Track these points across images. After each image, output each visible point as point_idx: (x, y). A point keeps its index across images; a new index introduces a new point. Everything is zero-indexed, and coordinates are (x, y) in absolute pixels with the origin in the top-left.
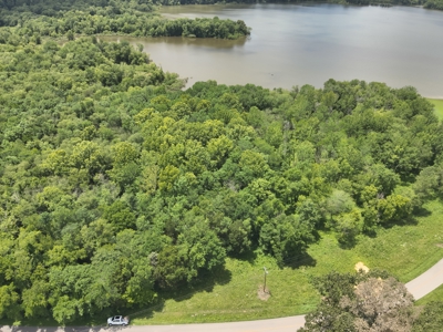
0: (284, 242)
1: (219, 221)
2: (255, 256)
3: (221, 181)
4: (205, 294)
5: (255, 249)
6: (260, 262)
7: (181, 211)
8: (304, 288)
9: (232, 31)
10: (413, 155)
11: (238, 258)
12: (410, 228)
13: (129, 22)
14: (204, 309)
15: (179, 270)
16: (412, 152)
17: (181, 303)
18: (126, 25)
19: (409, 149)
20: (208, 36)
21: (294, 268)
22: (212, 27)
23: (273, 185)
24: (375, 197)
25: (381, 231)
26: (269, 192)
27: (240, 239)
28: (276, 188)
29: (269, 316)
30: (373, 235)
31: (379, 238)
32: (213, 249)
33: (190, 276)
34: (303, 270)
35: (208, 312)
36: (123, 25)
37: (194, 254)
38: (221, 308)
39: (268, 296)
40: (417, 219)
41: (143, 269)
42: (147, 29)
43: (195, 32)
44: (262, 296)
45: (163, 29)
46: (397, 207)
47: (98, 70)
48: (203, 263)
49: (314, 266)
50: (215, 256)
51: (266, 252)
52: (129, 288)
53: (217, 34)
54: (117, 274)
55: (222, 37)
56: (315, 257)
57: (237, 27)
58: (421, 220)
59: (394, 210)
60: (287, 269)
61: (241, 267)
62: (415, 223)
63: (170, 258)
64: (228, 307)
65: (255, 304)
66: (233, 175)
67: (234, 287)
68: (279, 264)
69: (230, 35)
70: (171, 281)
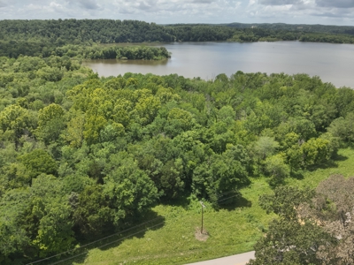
0: (218, 182)
1: (149, 162)
2: (189, 202)
3: (151, 134)
4: (136, 240)
5: (189, 195)
6: (195, 206)
7: (108, 157)
8: (244, 227)
9: (156, 54)
10: (321, 111)
11: (171, 204)
12: (333, 170)
13: (72, 49)
14: (135, 256)
15: (103, 209)
16: (319, 109)
17: (107, 252)
18: (69, 51)
19: (316, 107)
20: (137, 58)
21: (230, 210)
22: (140, 51)
23: (201, 134)
24: (297, 142)
25: (307, 174)
26: (198, 142)
27: (173, 181)
28: (204, 137)
29: (210, 256)
30: (300, 177)
31: (306, 179)
32: (143, 186)
33: (117, 218)
34: (239, 211)
35: (139, 258)
36: (67, 51)
37: (121, 190)
38: (155, 253)
39: (207, 237)
40: (336, 162)
41: (59, 206)
42: (87, 53)
43: (127, 55)
44: (200, 237)
45: (100, 53)
46: (318, 149)
47: (40, 72)
48: (131, 200)
49: (250, 206)
50: (146, 195)
51: (200, 197)
52: (40, 232)
53: (145, 56)
54: (26, 213)
55: (149, 59)
56: (250, 199)
57: (160, 52)
58: (340, 163)
59: (316, 152)
60: (223, 212)
61: (175, 212)
62: (336, 166)
63: (93, 195)
64: (163, 251)
65: (192, 246)
66: (162, 129)
67: (169, 231)
68: (214, 207)
69: (155, 57)
70: (94, 223)
